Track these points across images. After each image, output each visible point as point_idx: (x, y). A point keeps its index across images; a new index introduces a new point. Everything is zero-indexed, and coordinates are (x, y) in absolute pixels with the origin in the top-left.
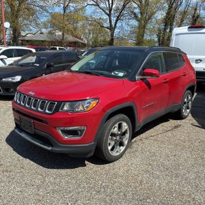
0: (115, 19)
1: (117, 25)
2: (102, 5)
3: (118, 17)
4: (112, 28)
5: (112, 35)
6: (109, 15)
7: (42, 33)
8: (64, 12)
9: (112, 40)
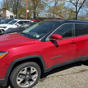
0: (79, 8)
1: (80, 11)
2: (73, 2)
3: (80, 7)
4: (77, 12)
5: (77, 15)
6: (76, 6)
7: (46, 15)
8: (55, 5)
9: (76, 17)
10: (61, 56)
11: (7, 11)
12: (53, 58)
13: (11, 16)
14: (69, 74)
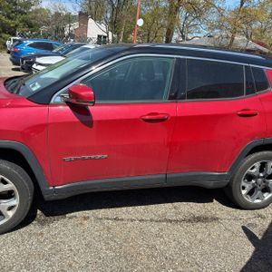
7: (210, 36)
10: (106, 156)
11: (91, 21)
12: (73, 158)
13: (99, 36)
14: (141, 220)
